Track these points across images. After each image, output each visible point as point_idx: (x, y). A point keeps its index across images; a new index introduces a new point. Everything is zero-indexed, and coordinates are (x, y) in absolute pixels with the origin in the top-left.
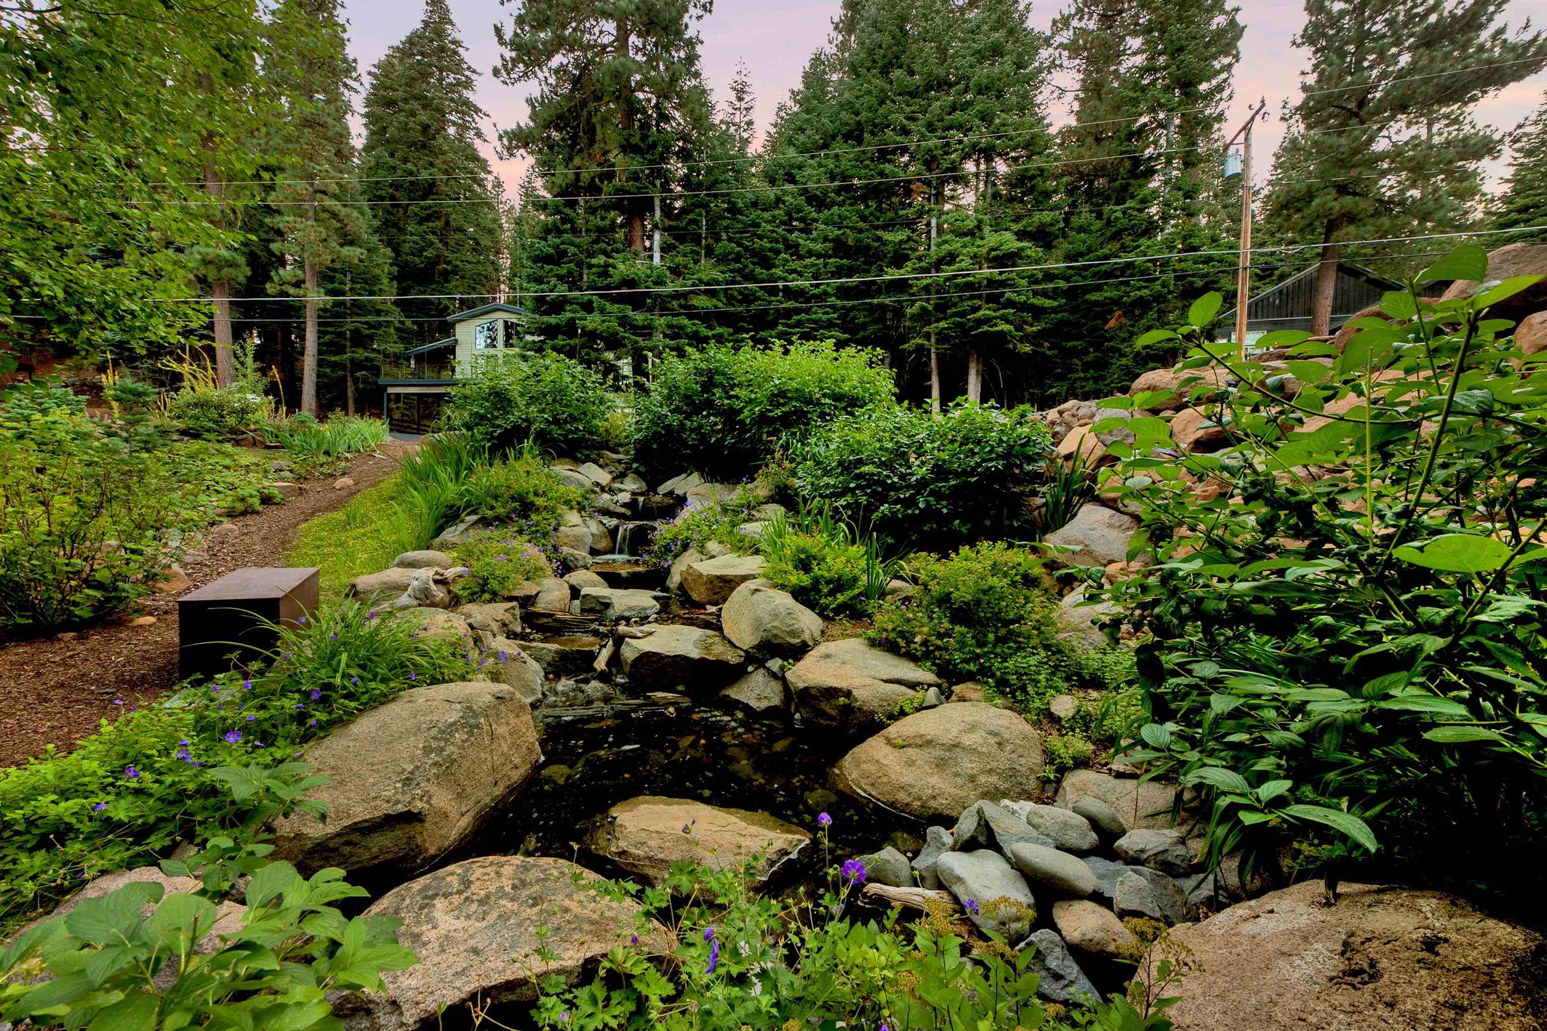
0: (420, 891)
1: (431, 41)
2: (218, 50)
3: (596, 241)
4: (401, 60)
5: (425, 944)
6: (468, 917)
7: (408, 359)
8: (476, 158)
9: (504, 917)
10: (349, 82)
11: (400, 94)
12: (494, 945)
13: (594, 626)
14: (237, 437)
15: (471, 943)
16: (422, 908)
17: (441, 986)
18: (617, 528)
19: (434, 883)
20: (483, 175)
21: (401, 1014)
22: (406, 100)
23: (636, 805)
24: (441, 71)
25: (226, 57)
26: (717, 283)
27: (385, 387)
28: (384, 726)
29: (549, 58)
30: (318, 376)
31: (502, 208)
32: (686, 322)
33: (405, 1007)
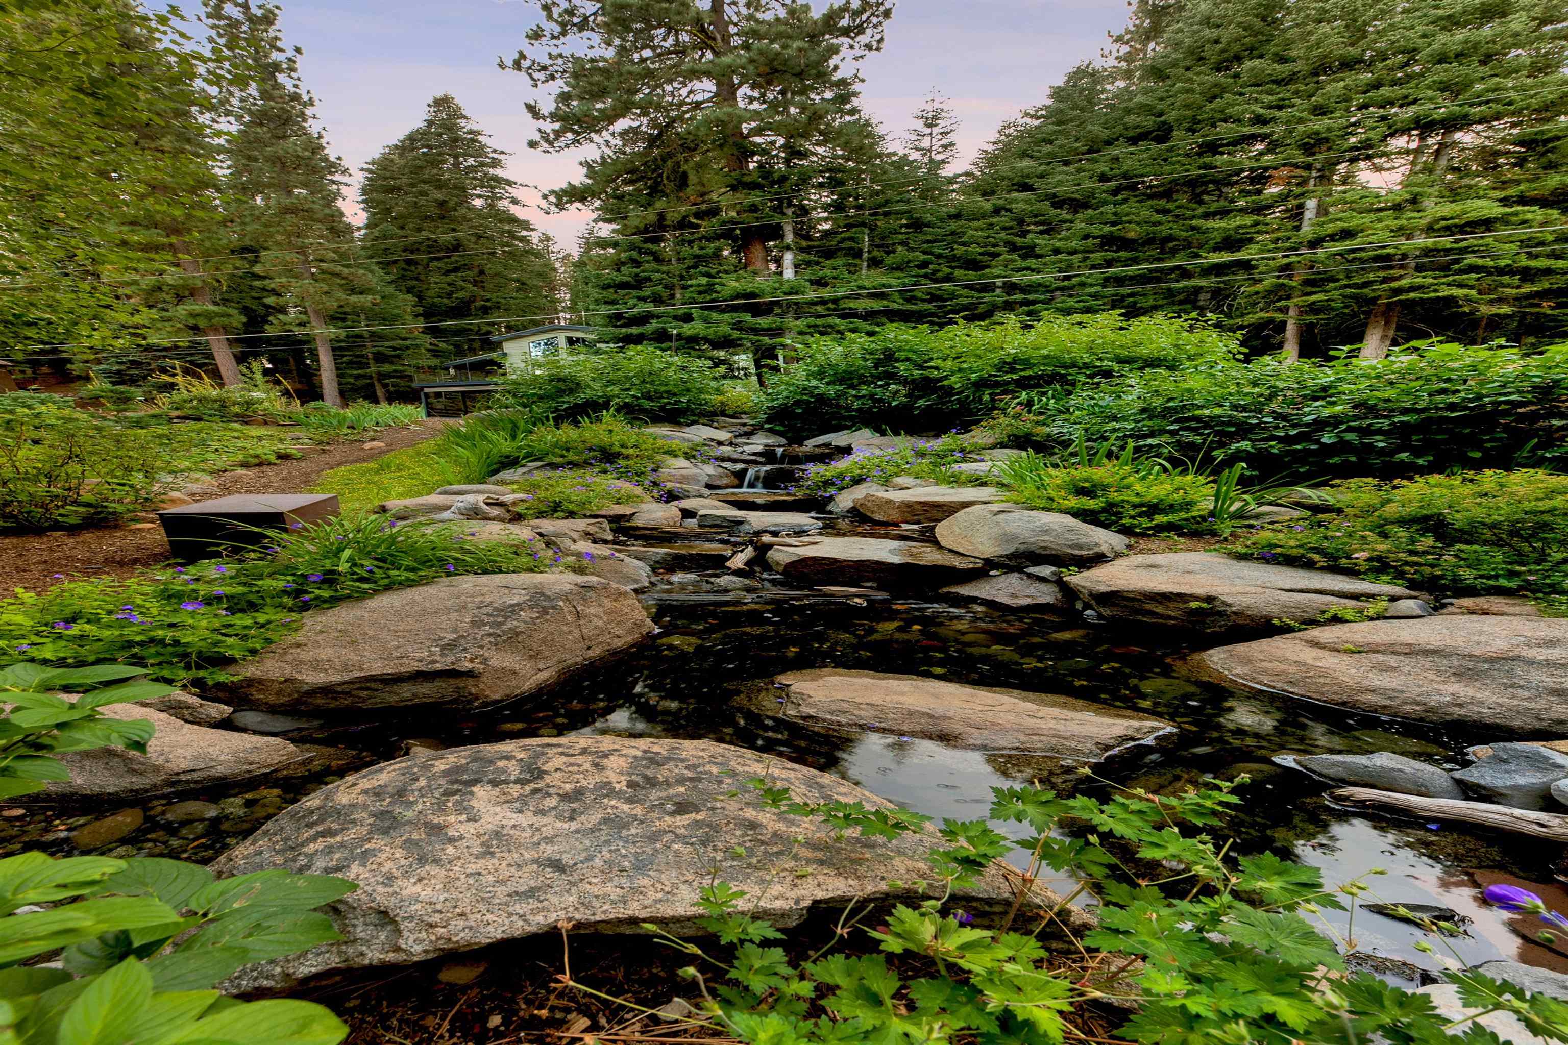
0: (446, 773)
1: (440, 135)
2: (80, 90)
3: (695, 267)
4: (401, 155)
5: (451, 840)
6: (541, 812)
7: (447, 369)
8: (514, 220)
9: (616, 823)
10: (337, 177)
11: (404, 180)
12: (598, 862)
13: (725, 536)
14: (245, 419)
15: (549, 850)
16: (447, 794)
17: (483, 907)
18: (745, 471)
19: (474, 766)
20: (524, 233)
21: (398, 932)
22: (413, 185)
23: (820, 677)
24: (456, 157)
25: (93, 95)
26: (890, 286)
27: (422, 388)
28: (413, 602)
29: (611, 123)
30: (340, 384)
31: (553, 257)
32: (838, 321)
33: (405, 925)
